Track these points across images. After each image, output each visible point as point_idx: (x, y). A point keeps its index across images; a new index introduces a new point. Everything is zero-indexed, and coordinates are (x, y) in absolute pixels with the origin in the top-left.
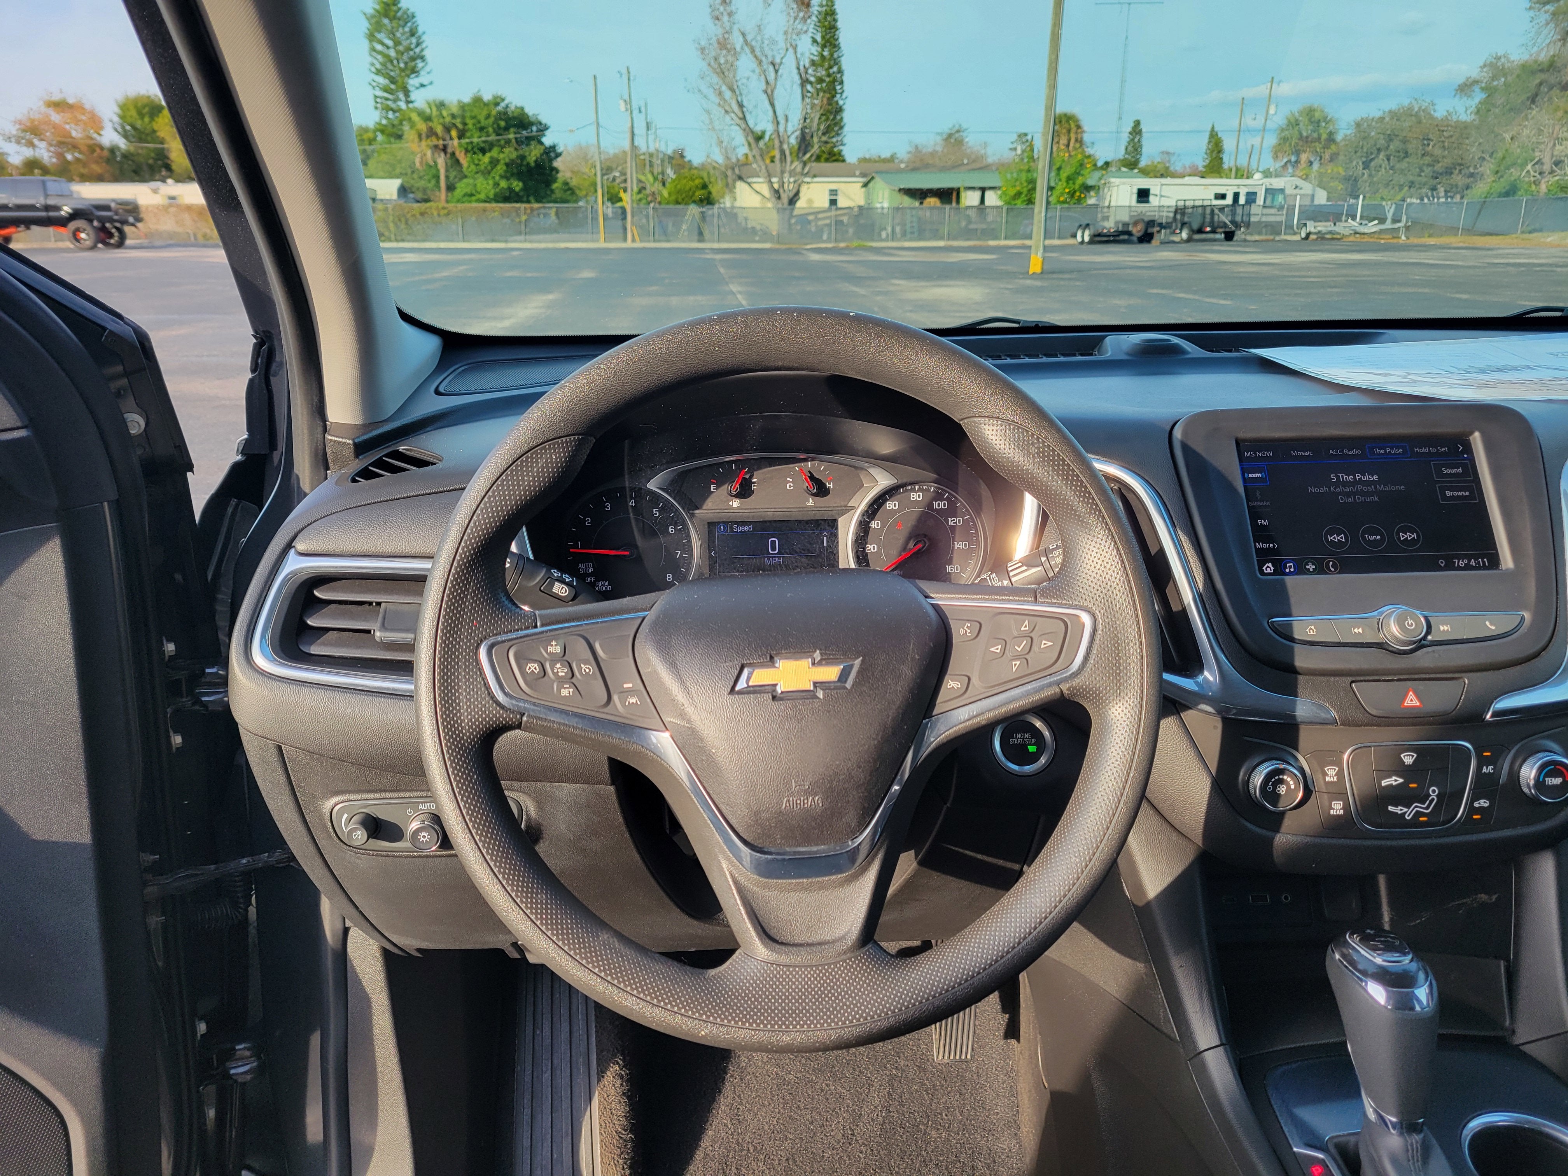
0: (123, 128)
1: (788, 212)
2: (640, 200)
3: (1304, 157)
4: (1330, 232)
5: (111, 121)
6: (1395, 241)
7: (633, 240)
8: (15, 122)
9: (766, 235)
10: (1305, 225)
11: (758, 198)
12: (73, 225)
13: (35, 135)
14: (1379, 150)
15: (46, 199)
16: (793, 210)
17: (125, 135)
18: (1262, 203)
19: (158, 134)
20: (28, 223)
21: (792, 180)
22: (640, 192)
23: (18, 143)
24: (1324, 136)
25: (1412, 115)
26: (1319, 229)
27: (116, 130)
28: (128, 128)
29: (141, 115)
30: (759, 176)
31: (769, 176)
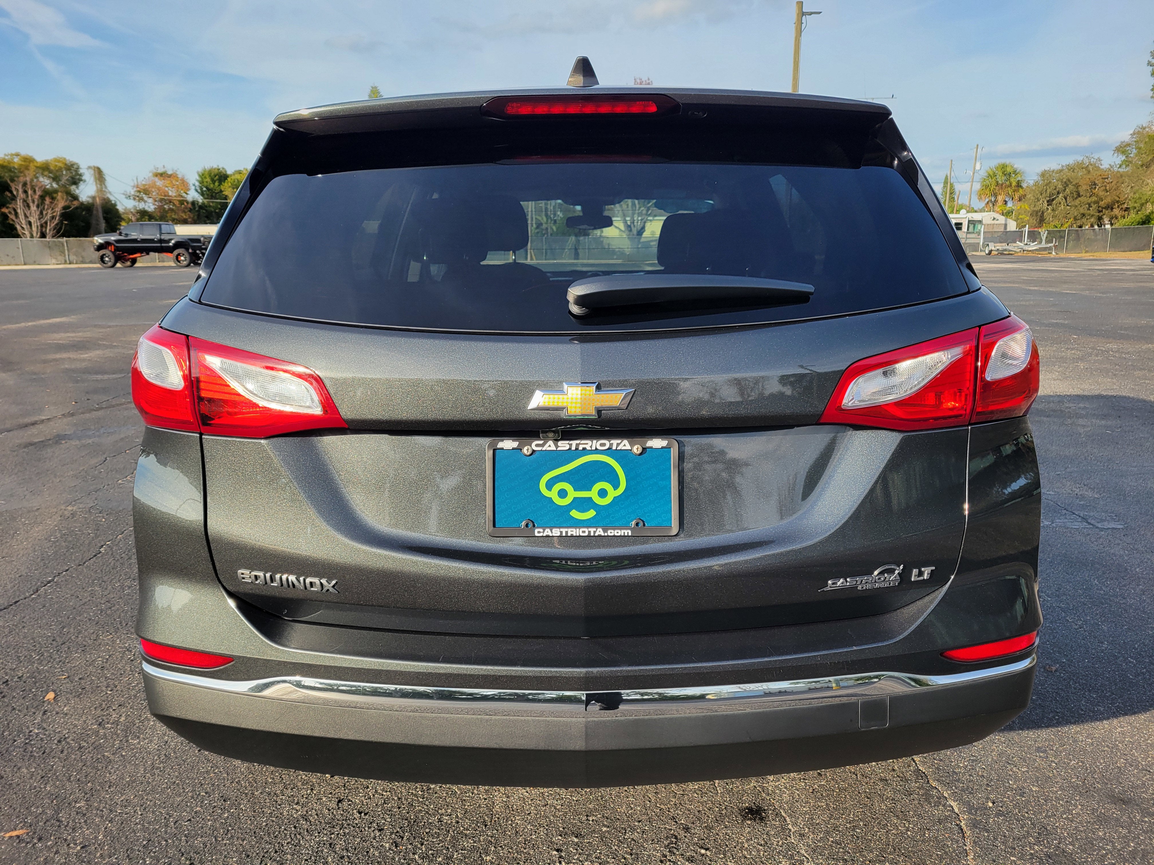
0: (201, 189)
1: (636, 240)
2: (538, 233)
3: (1000, 198)
4: (1006, 250)
5: (194, 185)
6: (1048, 255)
7: (532, 259)
8: (134, 187)
9: (622, 254)
10: (988, 245)
11: (617, 231)
12: (176, 252)
13: (146, 194)
14: (1058, 193)
15: (160, 235)
16: (640, 239)
17: (202, 194)
18: (966, 230)
19: (224, 193)
20: (147, 251)
21: (640, 218)
22: (537, 227)
23: (134, 199)
24: (1014, 184)
25: (1083, 168)
26: (998, 248)
27: (196, 190)
28: (205, 189)
29: (214, 181)
30: (618, 217)
31: (624, 216)
